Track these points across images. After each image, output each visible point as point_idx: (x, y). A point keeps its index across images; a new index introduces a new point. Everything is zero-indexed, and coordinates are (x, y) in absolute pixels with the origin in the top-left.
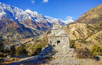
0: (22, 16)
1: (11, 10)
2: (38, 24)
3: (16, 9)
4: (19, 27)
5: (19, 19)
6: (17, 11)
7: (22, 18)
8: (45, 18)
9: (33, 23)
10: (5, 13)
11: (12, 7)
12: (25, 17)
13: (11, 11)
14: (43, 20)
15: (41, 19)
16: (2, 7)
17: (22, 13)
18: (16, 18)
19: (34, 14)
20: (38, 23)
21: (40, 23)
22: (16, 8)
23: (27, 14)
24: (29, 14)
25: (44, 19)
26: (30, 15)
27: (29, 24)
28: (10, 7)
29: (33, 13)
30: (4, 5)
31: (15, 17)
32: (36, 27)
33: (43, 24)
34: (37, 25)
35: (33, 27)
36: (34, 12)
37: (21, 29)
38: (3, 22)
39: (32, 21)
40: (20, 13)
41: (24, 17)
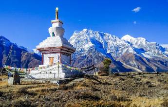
0: (117, 48)
1: (101, 38)
2: (148, 63)
3: (108, 36)
4: (115, 66)
5: (112, 53)
6: (109, 39)
7: (117, 51)
8: (163, 50)
9: (137, 60)
10: (92, 45)
11: (101, 34)
12: (123, 49)
13: (101, 40)
14: (158, 54)
15: (155, 52)
16: (88, 35)
17: (118, 42)
18: (108, 52)
19: (139, 43)
20: (148, 60)
21: (154, 60)
22: (107, 34)
23: (127, 44)
24: (129, 43)
25: (160, 52)
26: (131, 45)
27: (131, 63)
28: (98, 35)
29: (136, 41)
30: (91, 32)
31: (106, 49)
32: (144, 68)
33: (159, 63)
34: (146, 63)
35: (139, 68)
36: (139, 38)
37: (118, 70)
38: (90, 58)
39: (136, 56)
40: (114, 42)
41: (121, 49)
